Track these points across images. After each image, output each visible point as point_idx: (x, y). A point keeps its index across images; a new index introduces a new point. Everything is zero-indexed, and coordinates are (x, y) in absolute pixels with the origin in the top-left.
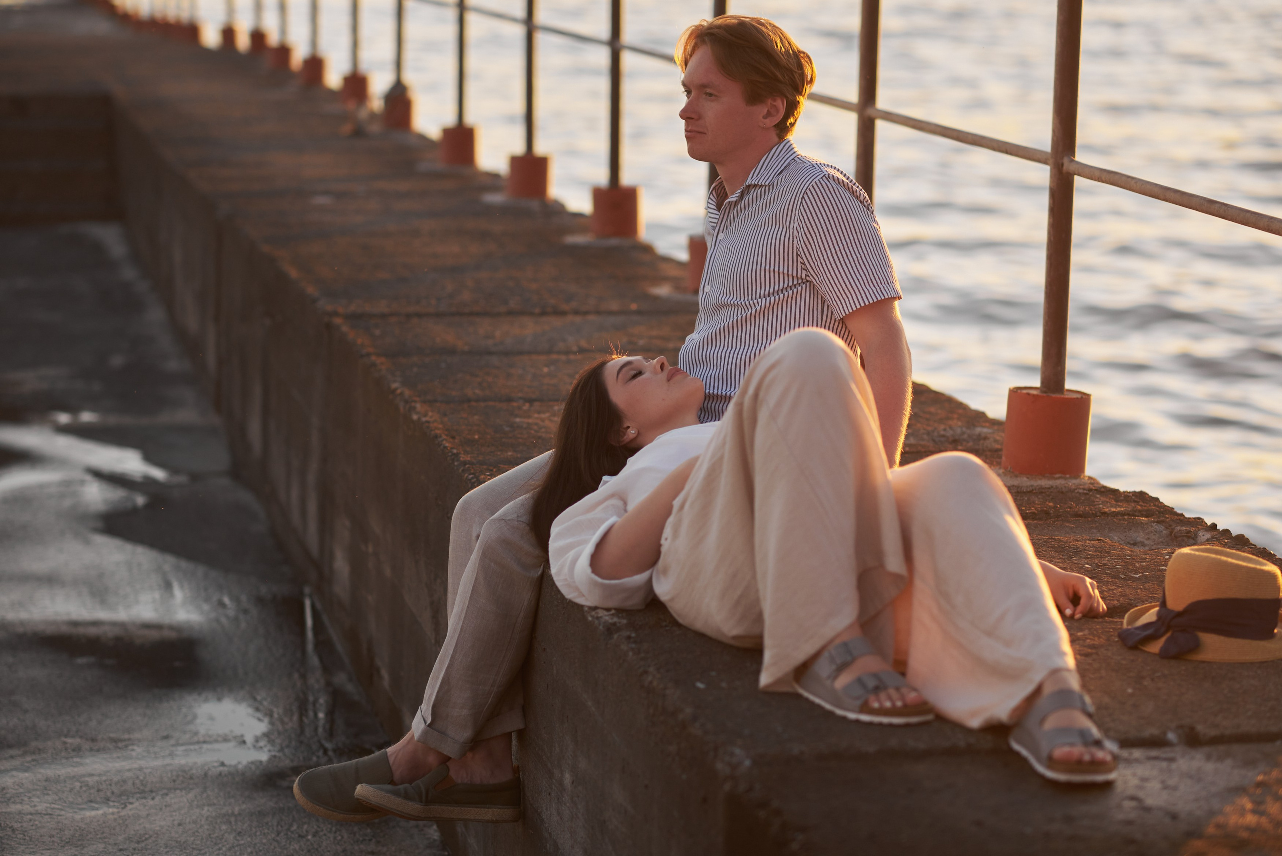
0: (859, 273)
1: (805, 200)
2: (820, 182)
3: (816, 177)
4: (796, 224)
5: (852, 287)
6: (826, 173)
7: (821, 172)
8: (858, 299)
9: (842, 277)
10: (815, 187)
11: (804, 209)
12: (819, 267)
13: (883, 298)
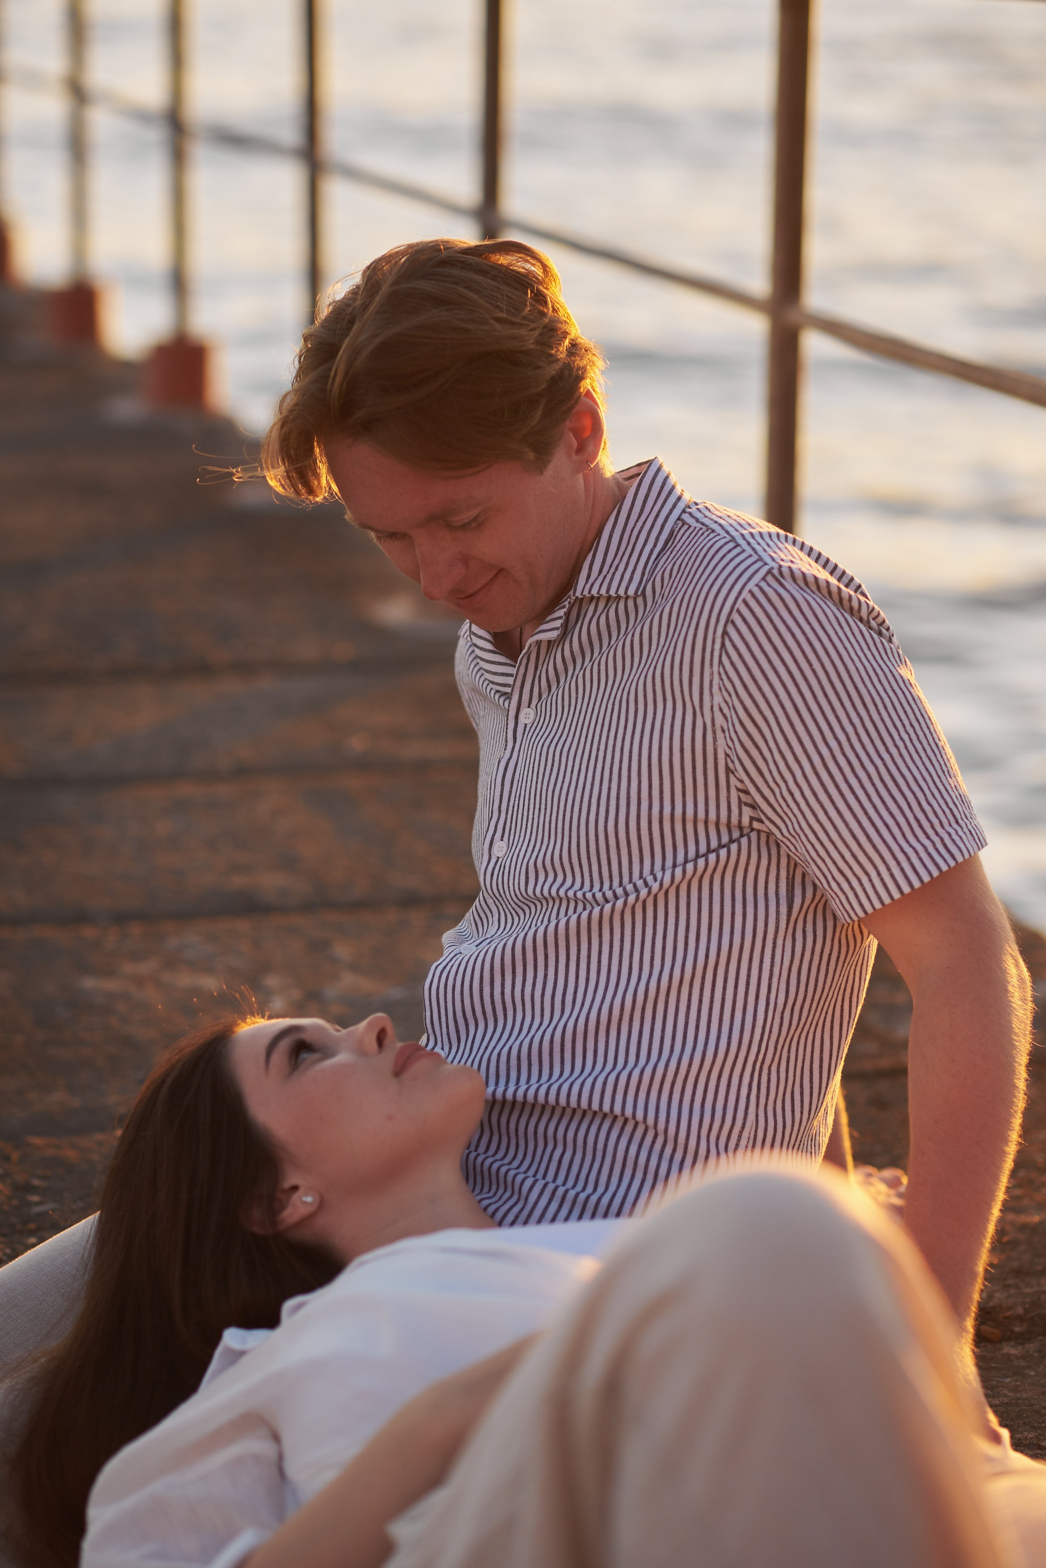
0: (887, 809)
1: (731, 641)
2: (761, 589)
3: (750, 579)
4: (718, 699)
5: (874, 846)
6: (773, 564)
7: (759, 564)
8: (892, 876)
9: (847, 825)
10: (752, 603)
11: (733, 664)
12: (785, 801)
13: (952, 863)
